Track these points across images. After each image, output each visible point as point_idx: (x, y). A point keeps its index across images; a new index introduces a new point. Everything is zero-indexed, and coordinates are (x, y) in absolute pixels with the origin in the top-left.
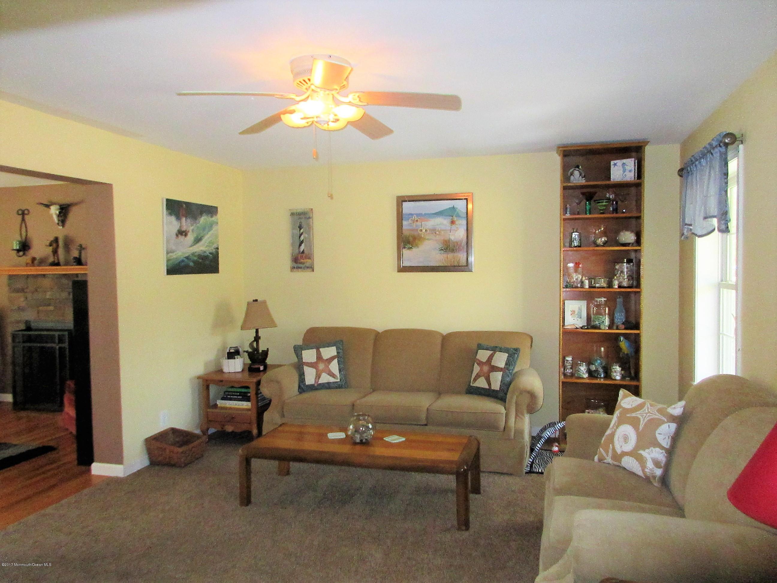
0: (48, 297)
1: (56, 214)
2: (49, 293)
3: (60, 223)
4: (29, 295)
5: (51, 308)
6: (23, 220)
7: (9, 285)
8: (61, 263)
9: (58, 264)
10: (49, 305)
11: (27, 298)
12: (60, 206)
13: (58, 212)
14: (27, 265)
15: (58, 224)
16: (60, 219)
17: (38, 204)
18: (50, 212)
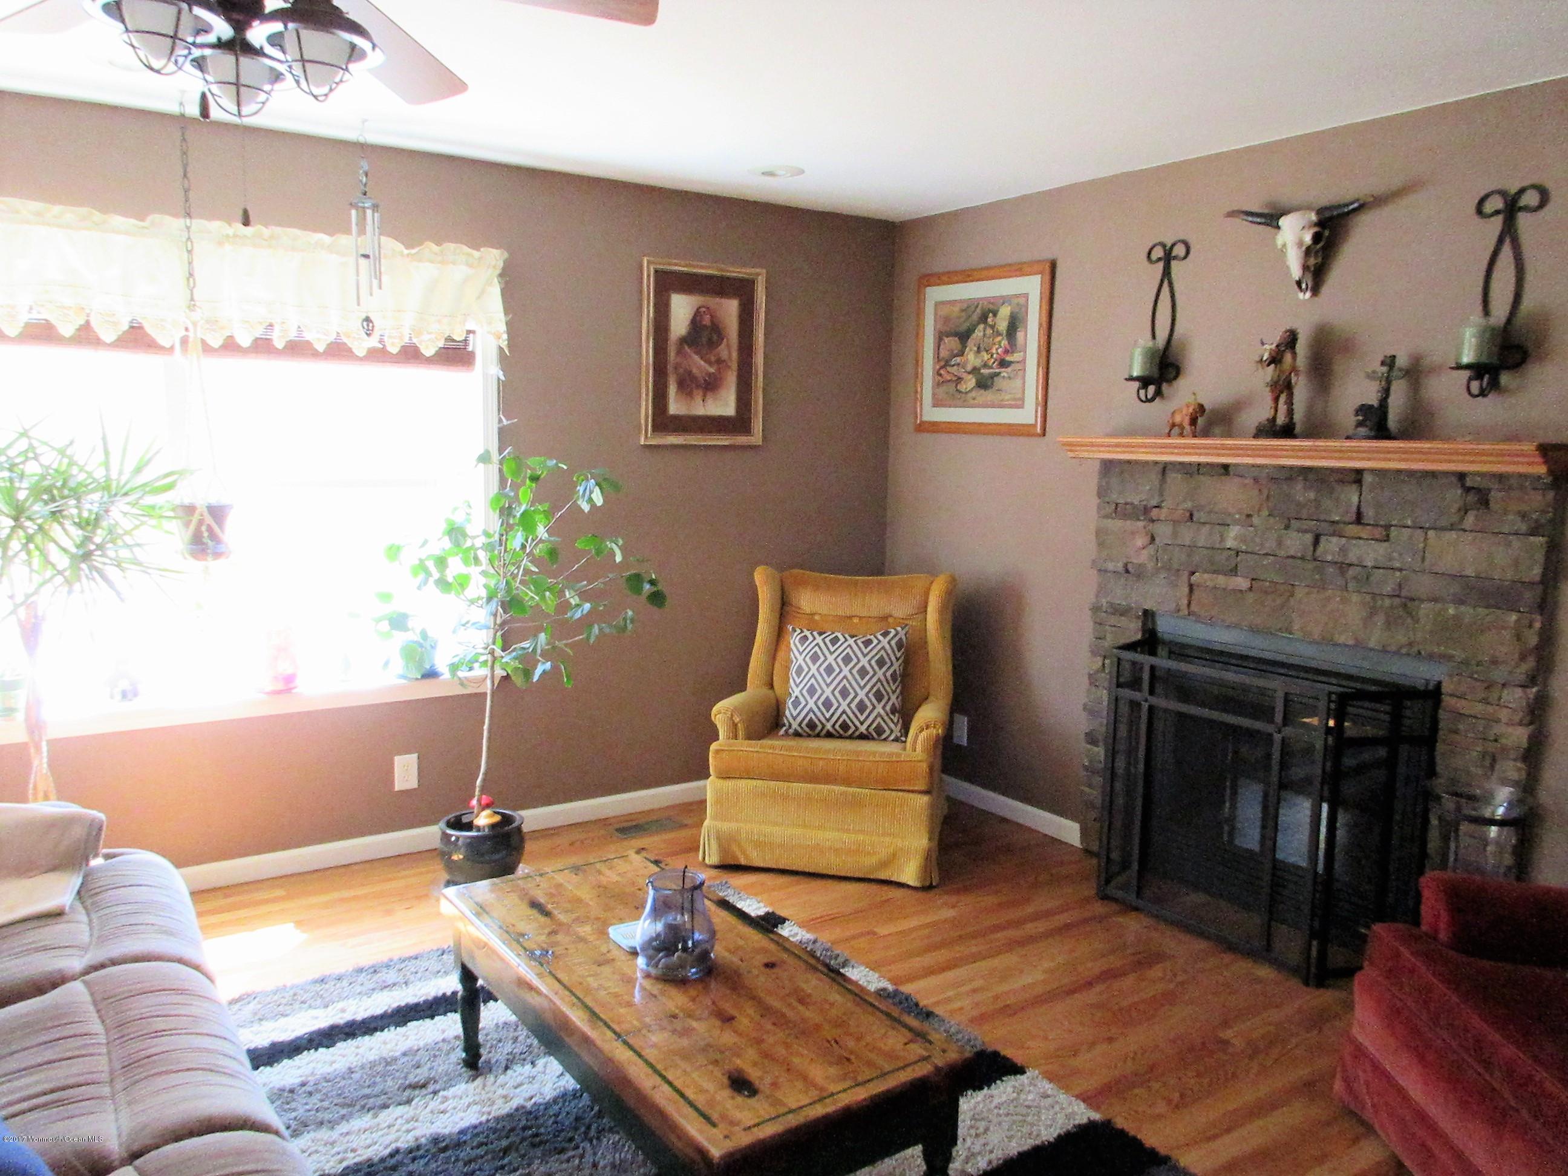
0: (1229, 543)
1: (1300, 243)
2: (1234, 531)
3: (1309, 280)
4: (1163, 531)
5: (1242, 583)
6: (1167, 273)
7: (1102, 492)
8: (1298, 429)
9: (1287, 431)
10: (1234, 571)
11: (1153, 539)
12: (1319, 212)
13: (1308, 238)
14: (1173, 428)
15: (1299, 283)
16: (1312, 261)
17: (1232, 214)
18: (1279, 242)
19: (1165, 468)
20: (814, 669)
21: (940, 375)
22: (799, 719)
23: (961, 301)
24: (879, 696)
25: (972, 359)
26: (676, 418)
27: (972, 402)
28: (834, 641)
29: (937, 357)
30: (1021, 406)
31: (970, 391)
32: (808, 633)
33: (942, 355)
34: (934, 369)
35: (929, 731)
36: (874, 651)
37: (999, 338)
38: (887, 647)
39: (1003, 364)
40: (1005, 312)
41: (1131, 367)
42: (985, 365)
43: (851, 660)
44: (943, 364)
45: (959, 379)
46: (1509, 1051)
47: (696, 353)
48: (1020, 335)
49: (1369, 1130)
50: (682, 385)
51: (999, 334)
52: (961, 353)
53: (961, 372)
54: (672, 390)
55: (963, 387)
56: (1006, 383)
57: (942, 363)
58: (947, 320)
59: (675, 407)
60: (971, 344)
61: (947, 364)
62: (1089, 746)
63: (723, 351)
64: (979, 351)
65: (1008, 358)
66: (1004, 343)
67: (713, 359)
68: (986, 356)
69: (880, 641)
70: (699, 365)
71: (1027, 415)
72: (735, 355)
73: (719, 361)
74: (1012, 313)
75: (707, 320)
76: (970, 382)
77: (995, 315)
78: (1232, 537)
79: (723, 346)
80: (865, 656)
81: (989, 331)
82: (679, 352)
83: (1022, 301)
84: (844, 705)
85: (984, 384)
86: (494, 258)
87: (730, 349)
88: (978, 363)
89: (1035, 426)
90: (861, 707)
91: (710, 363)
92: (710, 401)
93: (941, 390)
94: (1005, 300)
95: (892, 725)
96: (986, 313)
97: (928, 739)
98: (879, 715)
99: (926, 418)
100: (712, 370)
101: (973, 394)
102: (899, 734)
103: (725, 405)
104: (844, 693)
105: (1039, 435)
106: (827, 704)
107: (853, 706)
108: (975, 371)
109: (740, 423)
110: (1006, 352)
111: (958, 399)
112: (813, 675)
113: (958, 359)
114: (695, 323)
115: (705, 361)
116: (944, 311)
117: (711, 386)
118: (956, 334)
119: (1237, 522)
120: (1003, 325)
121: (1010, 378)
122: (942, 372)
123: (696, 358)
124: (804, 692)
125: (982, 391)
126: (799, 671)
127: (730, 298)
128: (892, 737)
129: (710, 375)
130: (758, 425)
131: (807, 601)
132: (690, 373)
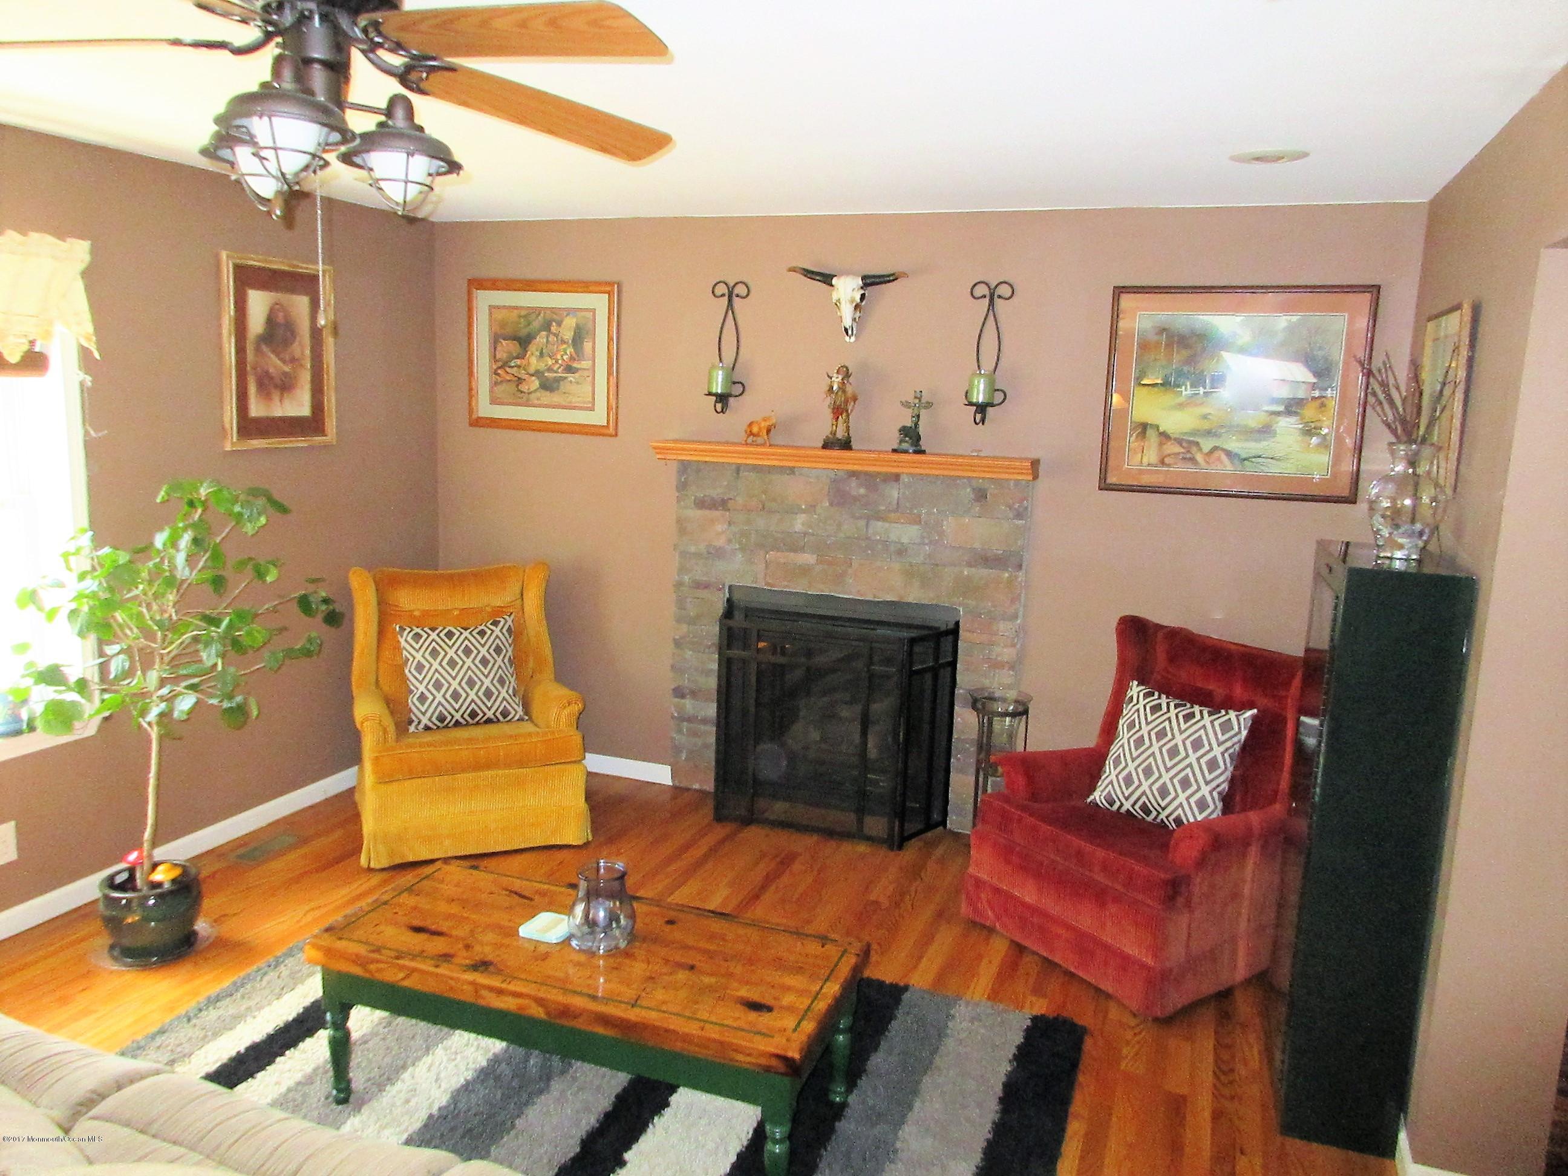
0: (798, 528)
1: (852, 301)
2: (801, 518)
4: (739, 518)
5: (810, 559)
6: (730, 307)
7: (681, 488)
9: (844, 445)
10: (802, 549)
11: (730, 525)
12: (864, 278)
13: (856, 296)
14: (750, 437)
15: (847, 330)
17: (793, 270)
18: (835, 297)
19: (738, 468)
20: (436, 665)
21: (498, 374)
22: (428, 714)
23: (522, 308)
24: (502, 681)
25: (533, 362)
26: (257, 420)
27: (536, 402)
28: (450, 635)
29: (494, 358)
30: (592, 409)
31: (535, 391)
32: (419, 630)
33: (498, 356)
34: (491, 367)
35: (571, 707)
36: (490, 640)
37: (564, 346)
38: (500, 635)
39: (569, 369)
40: (570, 322)
41: (710, 382)
42: (550, 370)
43: (471, 651)
44: (500, 366)
45: (520, 381)
46: (1100, 853)
47: (273, 352)
48: (587, 346)
49: (991, 930)
50: (261, 386)
51: (563, 342)
52: (521, 356)
53: (522, 374)
54: (252, 389)
55: (524, 387)
56: (575, 388)
57: (500, 364)
58: (503, 324)
59: (256, 409)
60: (533, 348)
61: (505, 365)
62: (677, 700)
63: (296, 349)
64: (542, 355)
65: (575, 365)
66: (570, 350)
67: (287, 358)
68: (550, 362)
69: (493, 631)
70: (275, 364)
71: (598, 417)
72: (308, 352)
73: (293, 360)
74: (578, 326)
75: (280, 318)
76: (535, 383)
77: (559, 324)
78: (799, 523)
79: (296, 344)
80: (483, 646)
81: (552, 338)
82: (258, 350)
83: (590, 315)
84: (472, 695)
85: (548, 386)
86: (80, 251)
87: (303, 347)
88: (542, 366)
89: (607, 427)
90: (488, 694)
91: (284, 362)
92: (286, 402)
93: (499, 389)
94: (570, 311)
95: (516, 707)
96: (550, 320)
97: (569, 715)
98: (504, 699)
99: (482, 414)
100: (287, 369)
101: (538, 394)
102: (522, 713)
103: (299, 406)
104: (471, 683)
105: (611, 436)
106: (456, 696)
107: (480, 694)
108: (537, 374)
109: (314, 424)
110: (572, 358)
111: (521, 398)
112: (436, 670)
113: (519, 362)
114: (271, 321)
115: (280, 359)
116: (499, 315)
117: (285, 386)
118: (515, 338)
119: (804, 512)
120: (568, 335)
121: (578, 383)
122: (499, 371)
123: (272, 356)
124: (430, 687)
125: (548, 393)
126: (420, 667)
127: (300, 294)
128: (517, 718)
129: (285, 374)
130: (331, 424)
131: (408, 600)
132: (267, 372)
